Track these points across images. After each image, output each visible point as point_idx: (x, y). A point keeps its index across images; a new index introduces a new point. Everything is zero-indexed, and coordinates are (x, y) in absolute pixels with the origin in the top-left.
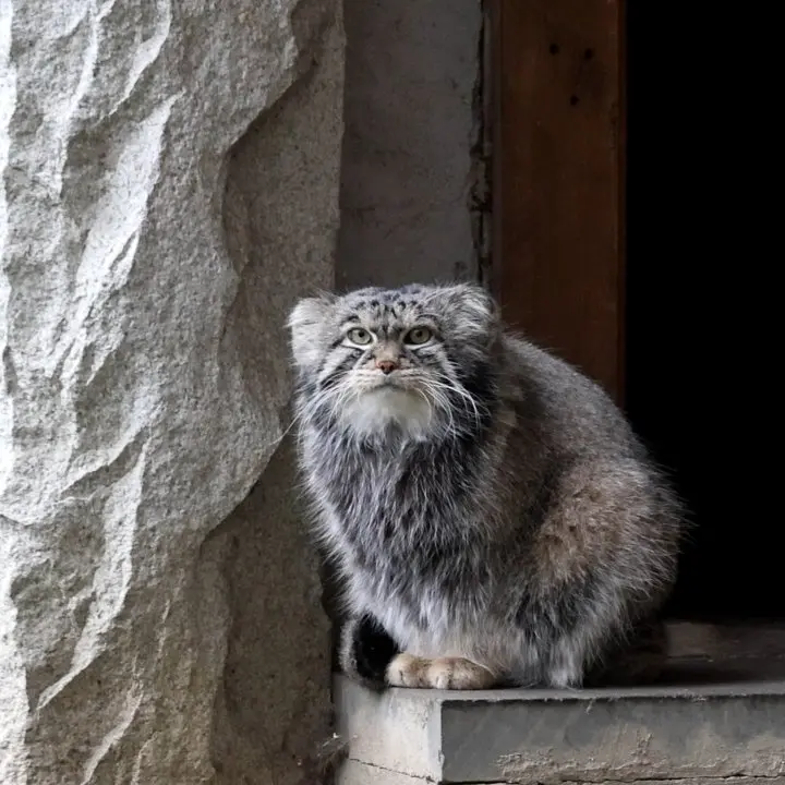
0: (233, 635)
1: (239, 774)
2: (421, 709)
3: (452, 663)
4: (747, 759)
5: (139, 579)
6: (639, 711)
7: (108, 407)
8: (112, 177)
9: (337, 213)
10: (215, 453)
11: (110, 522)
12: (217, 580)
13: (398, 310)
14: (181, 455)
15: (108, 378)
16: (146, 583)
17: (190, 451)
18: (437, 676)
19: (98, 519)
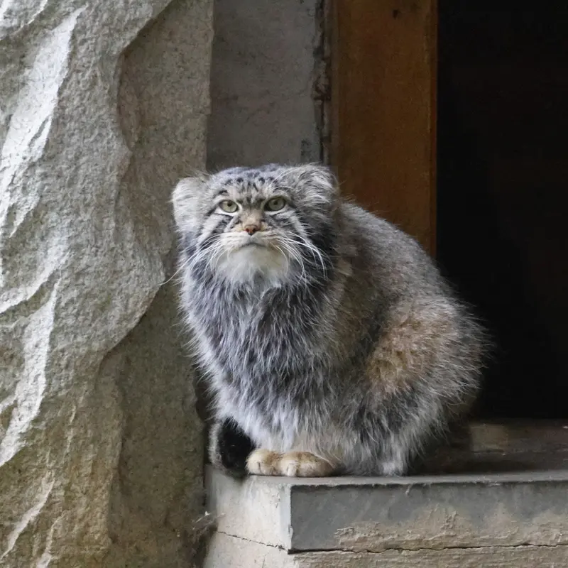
0: (126, 435)
1: (131, 543)
2: (275, 491)
3: (299, 456)
4: (532, 532)
5: (51, 390)
6: (447, 494)
7: (26, 254)
8: (30, 73)
9: (208, 102)
10: (112, 290)
11: (29, 345)
12: (113, 391)
13: (258, 184)
14: (85, 292)
15: (27, 231)
16: (57, 393)
17: (92, 289)
18: (288, 466)
19: (19, 343)
